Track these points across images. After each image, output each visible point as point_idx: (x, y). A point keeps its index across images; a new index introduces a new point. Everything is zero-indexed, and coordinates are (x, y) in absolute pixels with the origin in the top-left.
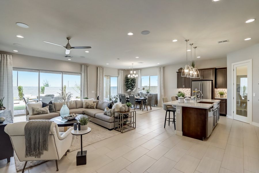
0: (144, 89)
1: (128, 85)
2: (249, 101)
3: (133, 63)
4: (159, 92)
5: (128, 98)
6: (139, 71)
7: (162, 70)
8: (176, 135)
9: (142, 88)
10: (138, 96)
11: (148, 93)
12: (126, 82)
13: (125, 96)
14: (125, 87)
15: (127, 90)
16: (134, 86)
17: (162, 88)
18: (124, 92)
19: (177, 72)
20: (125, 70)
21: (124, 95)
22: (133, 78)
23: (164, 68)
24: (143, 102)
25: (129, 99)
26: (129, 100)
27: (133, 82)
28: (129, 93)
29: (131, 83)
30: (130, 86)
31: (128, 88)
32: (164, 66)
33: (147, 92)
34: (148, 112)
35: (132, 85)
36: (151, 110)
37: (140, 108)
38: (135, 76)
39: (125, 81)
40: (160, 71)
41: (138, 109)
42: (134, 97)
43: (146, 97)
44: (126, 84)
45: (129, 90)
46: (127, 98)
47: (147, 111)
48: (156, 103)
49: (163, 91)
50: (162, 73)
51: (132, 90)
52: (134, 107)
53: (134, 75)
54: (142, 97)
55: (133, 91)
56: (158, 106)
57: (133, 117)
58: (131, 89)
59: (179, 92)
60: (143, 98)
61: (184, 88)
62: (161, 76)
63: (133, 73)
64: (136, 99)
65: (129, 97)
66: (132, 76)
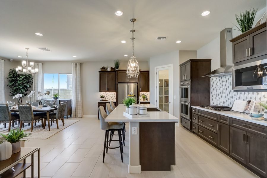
0: (48, 93)
1: (16, 86)
2: (170, 103)
3: (27, 47)
4: (74, 97)
5: (15, 111)
6: (41, 64)
7: (79, 67)
8: (130, 173)
9: (45, 92)
10: (38, 105)
11: (57, 98)
12: (11, 81)
13: (7, 107)
14: (10, 90)
15: (14, 95)
16: (29, 89)
17: (79, 91)
18: (7, 99)
19: (99, 71)
20: (9, 60)
21: (5, 105)
22: (28, 73)
23: (81, 64)
24: (50, 115)
25: (17, 111)
26: (18, 113)
27: (27, 82)
28: (19, 101)
29: (23, 84)
30: (20, 89)
31: (16, 91)
32: (81, 62)
33: (55, 98)
34: (59, 130)
35: (26, 87)
36: (64, 125)
37: (43, 126)
38: (33, 71)
39: (10, 79)
40: (76, 67)
41: (39, 127)
42: (30, 107)
43: (55, 106)
44: (12, 85)
45: (18, 96)
46: (12, 111)
47: (58, 128)
48: (70, 112)
49: (79, 95)
50: (79, 71)
51: (26, 95)
52: (29, 125)
53: (29, 68)
54: (46, 106)
55: (28, 96)
56: (72, 117)
57: (32, 165)
58: (22, 93)
59: (102, 97)
60: (48, 108)
61: (107, 91)
62: (77, 76)
63: (29, 65)
64: (34, 111)
65: (17, 109)
66: (24, 71)
